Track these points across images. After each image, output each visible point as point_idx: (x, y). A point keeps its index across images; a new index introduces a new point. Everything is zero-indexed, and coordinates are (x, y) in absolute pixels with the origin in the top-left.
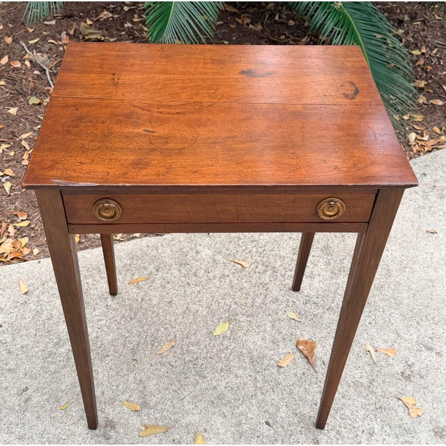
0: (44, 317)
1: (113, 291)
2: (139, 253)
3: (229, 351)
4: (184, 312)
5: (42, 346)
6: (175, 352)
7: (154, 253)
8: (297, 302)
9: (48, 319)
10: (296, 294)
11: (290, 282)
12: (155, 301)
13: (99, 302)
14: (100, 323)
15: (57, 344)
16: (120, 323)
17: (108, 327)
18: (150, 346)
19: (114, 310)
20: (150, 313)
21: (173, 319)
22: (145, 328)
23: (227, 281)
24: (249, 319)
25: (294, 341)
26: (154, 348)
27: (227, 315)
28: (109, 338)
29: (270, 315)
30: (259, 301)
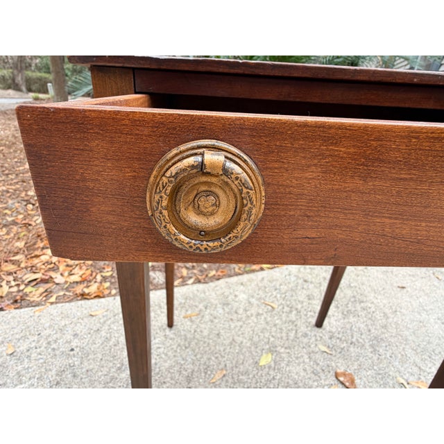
0: (111, 343)
1: (170, 324)
2: (191, 295)
3: (277, 381)
4: (231, 344)
5: (105, 370)
6: (227, 381)
7: (203, 295)
8: (324, 337)
9: (115, 345)
10: (320, 330)
11: (314, 321)
12: (206, 333)
13: (158, 331)
14: (159, 350)
15: (119, 369)
16: (176, 351)
17: (166, 355)
18: (203, 374)
19: (171, 339)
20: (202, 343)
21: (222, 349)
22: (198, 357)
23: (263, 317)
24: (287, 351)
25: (332, 373)
26: (207, 376)
27: (267, 347)
28: (167, 365)
29: (304, 347)
30: (292, 335)
